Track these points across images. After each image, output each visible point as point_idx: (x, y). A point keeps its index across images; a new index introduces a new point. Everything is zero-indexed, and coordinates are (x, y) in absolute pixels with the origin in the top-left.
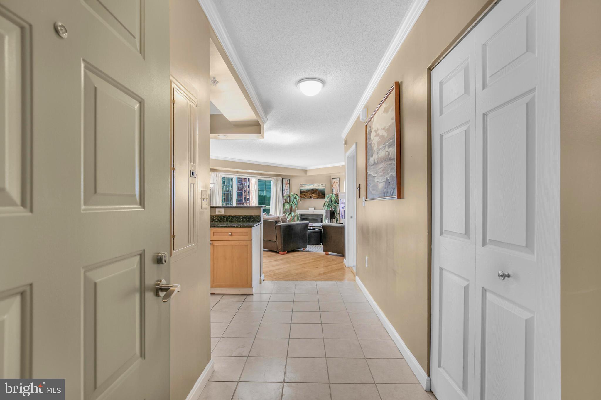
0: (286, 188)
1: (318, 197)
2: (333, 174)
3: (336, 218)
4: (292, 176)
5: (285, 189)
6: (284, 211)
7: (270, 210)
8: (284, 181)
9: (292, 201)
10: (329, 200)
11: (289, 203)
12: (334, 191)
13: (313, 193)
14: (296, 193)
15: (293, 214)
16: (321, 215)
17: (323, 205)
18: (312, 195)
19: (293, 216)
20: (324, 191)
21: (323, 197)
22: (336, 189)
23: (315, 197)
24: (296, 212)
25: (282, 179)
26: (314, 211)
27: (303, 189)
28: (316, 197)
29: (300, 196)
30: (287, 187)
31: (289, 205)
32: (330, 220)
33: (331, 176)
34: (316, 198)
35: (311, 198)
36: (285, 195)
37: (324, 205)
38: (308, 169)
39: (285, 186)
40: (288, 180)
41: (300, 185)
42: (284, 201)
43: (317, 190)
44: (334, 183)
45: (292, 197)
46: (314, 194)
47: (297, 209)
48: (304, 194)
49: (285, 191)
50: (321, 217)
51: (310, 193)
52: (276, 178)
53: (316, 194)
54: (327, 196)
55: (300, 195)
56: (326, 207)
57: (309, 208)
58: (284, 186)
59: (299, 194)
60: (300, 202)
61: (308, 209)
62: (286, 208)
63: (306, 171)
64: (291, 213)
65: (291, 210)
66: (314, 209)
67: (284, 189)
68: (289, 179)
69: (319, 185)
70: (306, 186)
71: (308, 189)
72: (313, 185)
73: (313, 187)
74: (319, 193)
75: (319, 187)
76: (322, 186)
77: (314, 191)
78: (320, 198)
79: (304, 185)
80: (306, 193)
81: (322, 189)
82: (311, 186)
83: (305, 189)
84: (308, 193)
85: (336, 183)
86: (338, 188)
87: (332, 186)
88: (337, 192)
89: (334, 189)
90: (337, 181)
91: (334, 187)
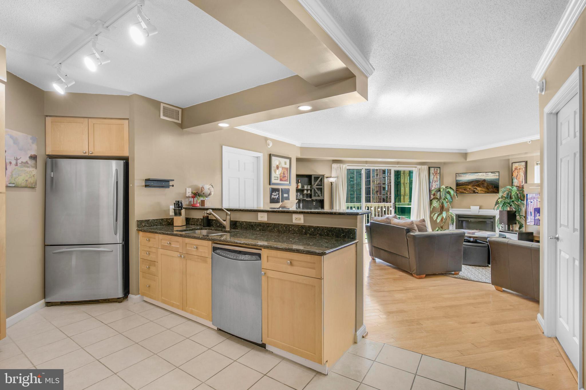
0: (435, 179)
1: (486, 192)
2: (512, 155)
3: (519, 223)
4: (445, 164)
5: (433, 181)
6: (431, 210)
7: (410, 208)
8: (432, 170)
9: (443, 197)
10: (505, 196)
11: (439, 200)
12: (516, 182)
13: (478, 186)
14: (449, 186)
15: (444, 214)
16: (492, 217)
17: (495, 203)
18: (476, 189)
19: (444, 218)
20: (498, 182)
21: (495, 191)
22: (519, 178)
23: (482, 192)
24: (451, 211)
25: (429, 168)
26: (479, 211)
27: (460, 180)
28: (482, 190)
29: (457, 191)
30: (437, 178)
31: (438, 202)
32: (507, 226)
33: (509, 160)
34: (483, 192)
35: (474, 192)
36: (433, 189)
37: (497, 203)
38: (469, 151)
39: (434, 177)
40: (437, 169)
41: (457, 175)
42: (432, 197)
43: (484, 180)
44: (516, 169)
45: (443, 191)
46: (480, 187)
47: (452, 208)
48: (463, 187)
49: (432, 183)
50: (492, 220)
51: (473, 186)
52: (419, 167)
53: (484, 187)
54: (501, 190)
55: (456, 189)
56: (501, 206)
57: (471, 207)
58: (432, 177)
59: (454, 188)
60: (457, 199)
61: (470, 209)
62: (435, 206)
63: (465, 155)
64: (441, 213)
65: (442, 208)
66: (480, 209)
67: (431, 181)
68: (440, 168)
69: (488, 174)
70: (466, 176)
71: (469, 181)
72: (477, 174)
73: (478, 177)
74: (488, 185)
75: (488, 176)
76: (493, 175)
77: (480, 183)
78: (488, 192)
79: (462, 175)
80: (466, 185)
81: (494, 179)
82: (475, 175)
83: (464, 180)
84: (469, 186)
85: (520, 170)
86: (523, 177)
87: (512, 174)
88: (521, 184)
89: (516, 179)
90: (522, 167)
91: (516, 175)
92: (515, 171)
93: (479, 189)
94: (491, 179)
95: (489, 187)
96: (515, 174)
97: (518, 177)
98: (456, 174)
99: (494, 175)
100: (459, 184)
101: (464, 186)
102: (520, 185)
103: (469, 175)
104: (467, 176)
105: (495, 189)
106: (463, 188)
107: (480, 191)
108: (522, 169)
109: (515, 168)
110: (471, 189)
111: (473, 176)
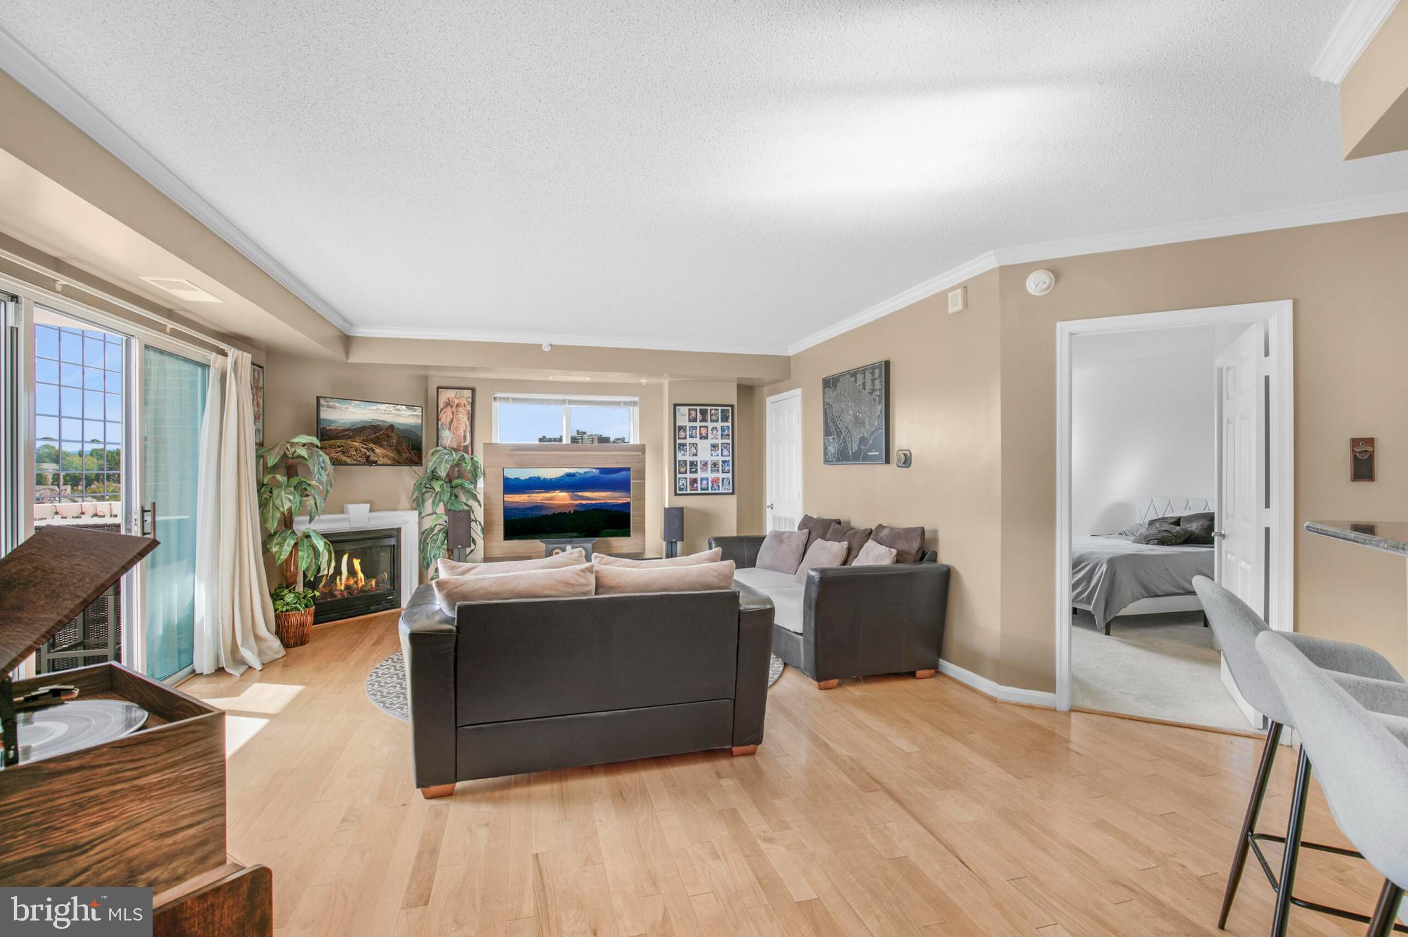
0: (255, 408)
1: (394, 459)
2: (439, 368)
12: (447, 437)
13: (377, 441)
16: (395, 533)
18: (373, 451)
20: (419, 434)
21: (415, 459)
22: (457, 429)
23: (387, 461)
26: (369, 519)
27: (333, 421)
28: (387, 456)
30: (258, 404)
34: (389, 462)
35: (369, 462)
38: (360, 332)
40: (258, 373)
41: (321, 402)
43: (391, 427)
44: (448, 404)
46: (381, 446)
48: (338, 442)
50: (393, 541)
51: (365, 441)
53: (390, 447)
54: (426, 457)
57: (351, 507)
61: (347, 512)
63: (347, 341)
66: (371, 510)
69: (398, 410)
70: (348, 408)
71: (354, 424)
72: (375, 408)
73: (378, 414)
74: (399, 443)
75: (400, 416)
76: (410, 413)
77: (381, 435)
78: (401, 461)
79: (337, 405)
80: (349, 437)
81: (411, 426)
82: (370, 410)
83: (342, 422)
84: (356, 442)
85: (458, 408)
86: (466, 426)
87: (438, 416)
88: (461, 443)
89: (447, 431)
90: (463, 401)
91: (449, 420)
92: (445, 410)
93: (378, 450)
94: (407, 425)
95: (401, 446)
96: (446, 419)
97: (454, 424)
98: (318, 398)
99: (412, 415)
100: (328, 433)
101: (344, 441)
102: (459, 446)
103: (355, 406)
104: (351, 409)
105: (414, 453)
106: (339, 447)
107: (381, 458)
108: (465, 406)
109: (447, 401)
110: (359, 452)
111: (365, 412)
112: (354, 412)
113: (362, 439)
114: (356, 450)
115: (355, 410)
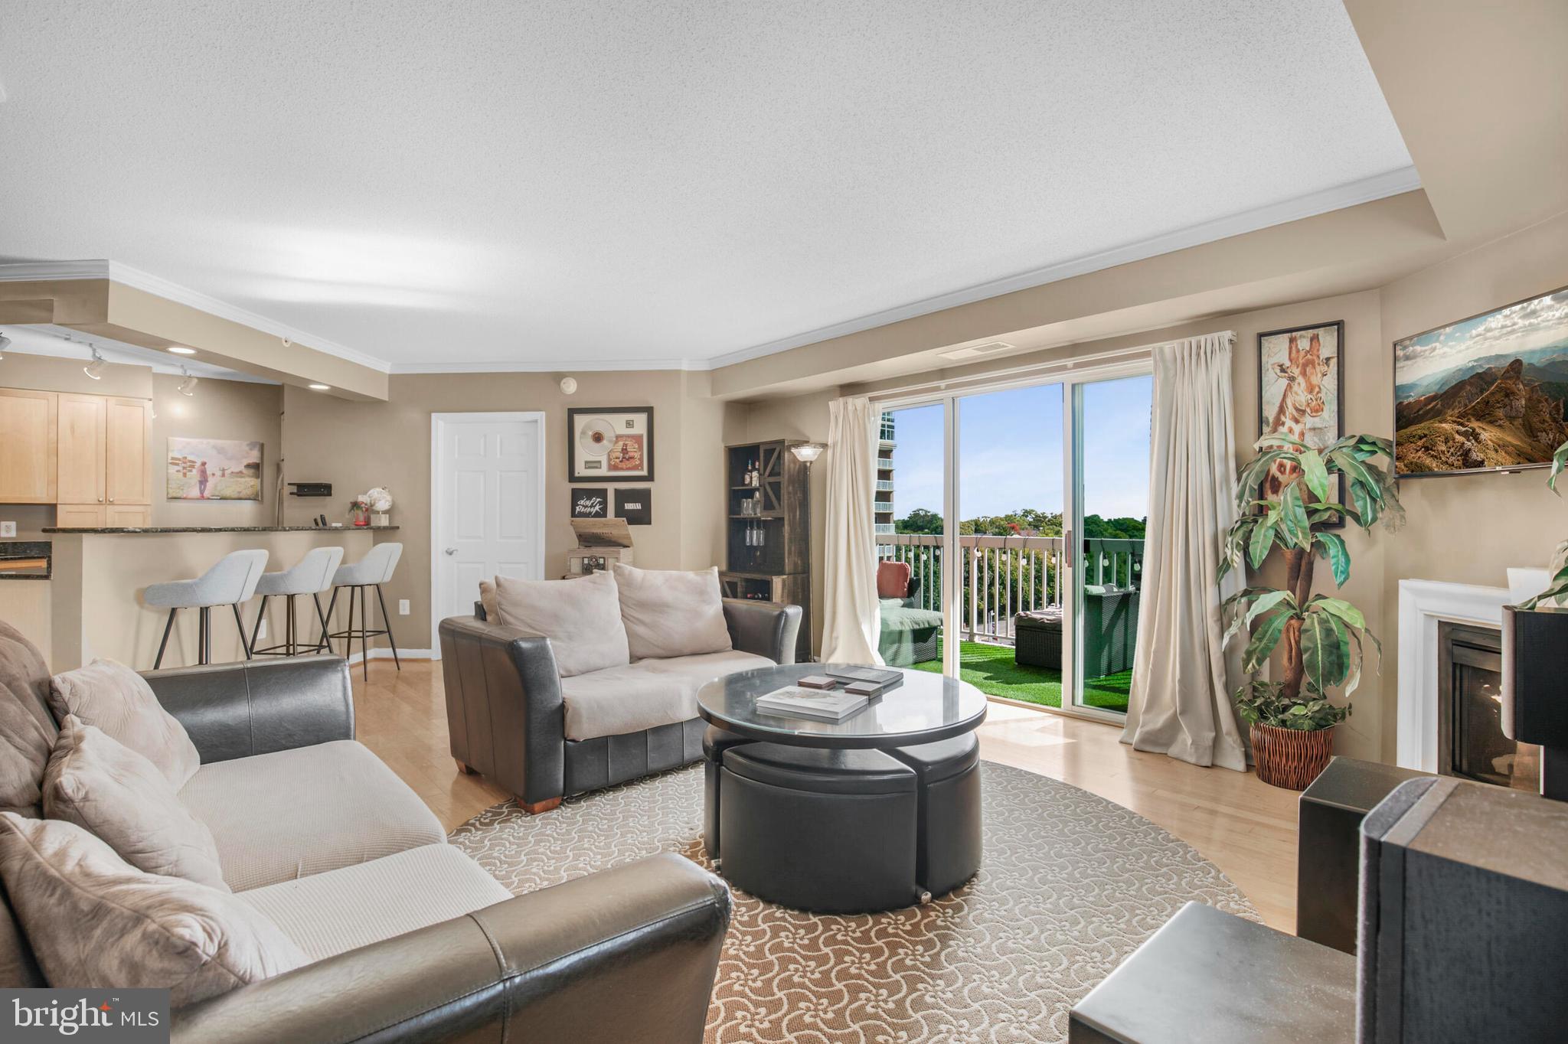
1: (1520, 455)
4: (1372, 282)
8: (1276, 351)
13: (1490, 411)
18: (1478, 438)
25: (1257, 341)
27: (1413, 386)
29: (1398, 458)
30: (1314, 387)
35: (1467, 464)
40: (1314, 338)
41: (1398, 351)
43: (1516, 367)
46: (1496, 422)
48: (1422, 428)
49: (1278, 423)
51: (1463, 417)
52: (1166, 346)
53: (1515, 419)
55: (1394, 445)
58: (1274, 387)
59: (1388, 437)
61: (1506, 584)
63: (1424, 205)
67: (1270, 411)
68: (1338, 323)
71: (1444, 382)
77: (1495, 393)
78: (1529, 453)
80: (1435, 414)
82: (1472, 338)
83: (1425, 383)
84: (1445, 421)
93: (1490, 435)
94: (1554, 350)
98: (1394, 345)
100: (1407, 411)
101: (1426, 423)
106: (1422, 438)
110: (1450, 443)
111: (1463, 347)
112: (1444, 355)
113: (1456, 411)
114: (1446, 441)
115: (1446, 349)
